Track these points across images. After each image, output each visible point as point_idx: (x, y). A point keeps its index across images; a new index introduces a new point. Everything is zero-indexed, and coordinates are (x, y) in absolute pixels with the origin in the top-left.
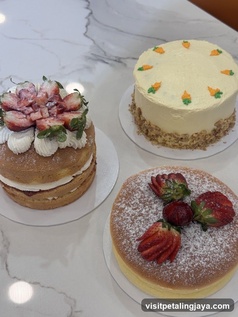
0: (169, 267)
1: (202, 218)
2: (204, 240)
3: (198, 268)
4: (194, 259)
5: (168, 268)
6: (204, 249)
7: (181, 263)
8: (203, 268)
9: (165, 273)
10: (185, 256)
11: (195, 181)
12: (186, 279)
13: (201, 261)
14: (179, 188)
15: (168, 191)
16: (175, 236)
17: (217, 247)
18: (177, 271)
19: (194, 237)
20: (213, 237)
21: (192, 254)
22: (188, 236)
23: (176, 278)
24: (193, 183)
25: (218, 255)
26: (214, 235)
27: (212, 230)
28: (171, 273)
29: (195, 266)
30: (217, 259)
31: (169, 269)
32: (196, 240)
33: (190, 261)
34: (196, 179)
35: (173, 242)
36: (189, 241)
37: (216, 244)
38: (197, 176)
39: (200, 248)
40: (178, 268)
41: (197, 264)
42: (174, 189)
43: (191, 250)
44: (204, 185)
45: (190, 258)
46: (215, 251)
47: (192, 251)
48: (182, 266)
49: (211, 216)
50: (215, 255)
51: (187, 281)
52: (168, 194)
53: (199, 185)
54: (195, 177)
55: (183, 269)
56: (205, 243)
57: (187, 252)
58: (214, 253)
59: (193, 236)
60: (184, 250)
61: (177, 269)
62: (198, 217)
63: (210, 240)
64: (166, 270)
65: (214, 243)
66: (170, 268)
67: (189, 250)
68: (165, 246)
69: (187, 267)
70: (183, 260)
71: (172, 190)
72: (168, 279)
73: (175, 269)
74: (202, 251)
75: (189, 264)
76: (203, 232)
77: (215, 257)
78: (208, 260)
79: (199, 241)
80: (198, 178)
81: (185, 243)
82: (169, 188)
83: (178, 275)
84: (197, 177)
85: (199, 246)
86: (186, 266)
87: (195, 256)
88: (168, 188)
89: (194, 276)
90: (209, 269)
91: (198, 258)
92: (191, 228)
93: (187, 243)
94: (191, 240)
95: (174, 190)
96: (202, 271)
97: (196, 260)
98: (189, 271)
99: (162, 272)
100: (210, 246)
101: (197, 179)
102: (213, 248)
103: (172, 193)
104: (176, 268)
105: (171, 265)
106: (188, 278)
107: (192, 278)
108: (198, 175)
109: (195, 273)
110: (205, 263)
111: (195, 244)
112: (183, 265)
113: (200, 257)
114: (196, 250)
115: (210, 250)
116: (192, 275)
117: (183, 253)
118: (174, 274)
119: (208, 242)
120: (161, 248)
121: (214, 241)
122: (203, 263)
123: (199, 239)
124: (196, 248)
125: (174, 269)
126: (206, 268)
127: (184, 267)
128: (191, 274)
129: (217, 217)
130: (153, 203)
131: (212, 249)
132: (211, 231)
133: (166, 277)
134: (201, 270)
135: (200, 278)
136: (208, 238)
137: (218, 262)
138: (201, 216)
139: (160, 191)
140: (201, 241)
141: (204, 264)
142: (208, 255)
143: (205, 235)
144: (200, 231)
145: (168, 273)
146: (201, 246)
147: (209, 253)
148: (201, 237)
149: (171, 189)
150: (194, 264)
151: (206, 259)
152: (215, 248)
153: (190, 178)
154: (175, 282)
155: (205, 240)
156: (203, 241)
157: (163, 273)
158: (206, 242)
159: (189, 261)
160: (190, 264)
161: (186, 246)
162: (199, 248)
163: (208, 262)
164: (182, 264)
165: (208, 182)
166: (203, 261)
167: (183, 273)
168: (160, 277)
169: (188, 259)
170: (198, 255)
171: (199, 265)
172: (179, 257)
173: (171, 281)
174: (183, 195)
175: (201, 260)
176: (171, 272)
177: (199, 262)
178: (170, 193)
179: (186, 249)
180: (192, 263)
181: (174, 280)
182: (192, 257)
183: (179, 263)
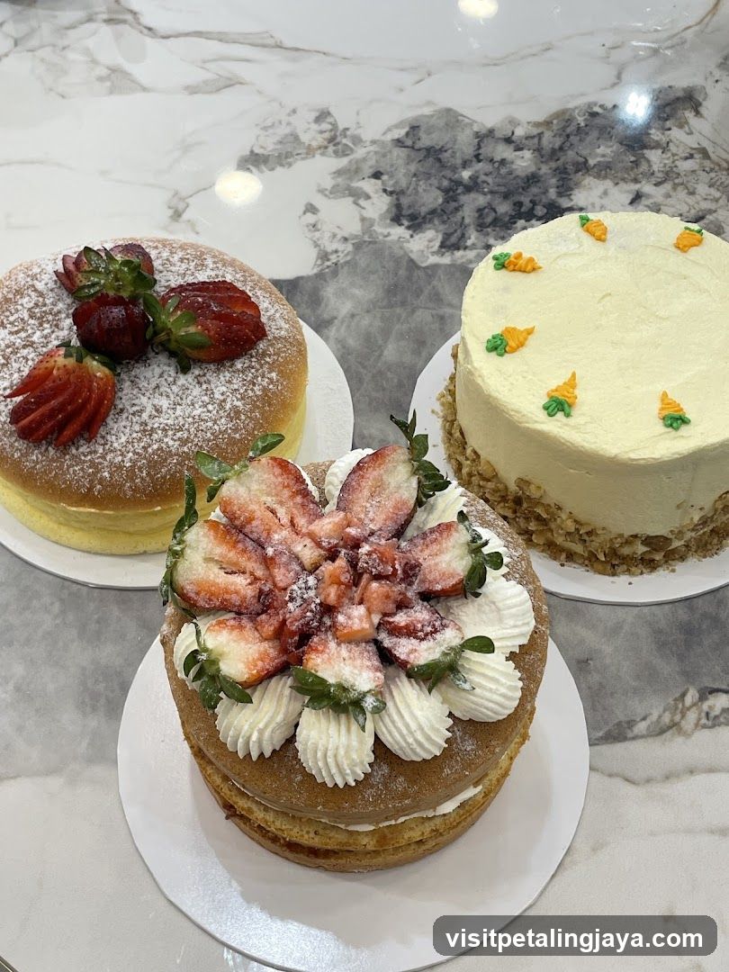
0: (85, 456)
1: (173, 337)
2: (180, 393)
3: (159, 456)
4: (151, 435)
5: (83, 458)
6: (178, 412)
7: (115, 445)
8: (171, 456)
9: (75, 471)
10: (127, 430)
11: (179, 263)
12: (126, 482)
13: (166, 440)
14: (120, 270)
15: (92, 278)
16: (96, 376)
17: (210, 407)
18: (106, 463)
19: (158, 387)
20: (204, 386)
21: (146, 425)
22: (141, 386)
23: (101, 481)
24: (173, 269)
25: (210, 424)
26: (208, 382)
27: (206, 371)
28: (91, 470)
29: (150, 450)
30: (209, 435)
31: (85, 462)
32: (161, 395)
33: (140, 440)
34: (182, 260)
35: (90, 390)
36: (142, 397)
37: (208, 401)
38: (188, 254)
39: (169, 411)
40: (108, 459)
41: (155, 447)
42: (108, 272)
43: (145, 416)
44: (201, 272)
45: (139, 435)
46: (204, 416)
47: (147, 418)
48: (119, 453)
49: (192, 329)
50: (203, 427)
51: (131, 487)
52: (94, 285)
53: (189, 272)
54: (180, 256)
55: (120, 458)
56: (182, 399)
57: (134, 420)
58: (202, 420)
59: (154, 385)
60: (127, 418)
61: (105, 460)
62: (163, 336)
63: (197, 391)
64: (77, 465)
65: (206, 399)
66: (89, 457)
67: (140, 416)
68: (71, 401)
69: (131, 454)
70: (123, 439)
71: (102, 276)
72: (84, 485)
73: (100, 460)
74: (173, 416)
75: (136, 446)
76: (181, 376)
77: (202, 430)
78: (185, 436)
79: (168, 396)
80: (188, 259)
81: (134, 402)
82: (96, 271)
83: (106, 474)
84: (187, 257)
85: (165, 408)
86: (128, 452)
87: (152, 428)
88: (90, 271)
89: (148, 474)
90: (186, 456)
91: (160, 432)
92: (151, 367)
93: (136, 402)
94: (148, 394)
95: (108, 274)
96: (169, 461)
97: (155, 436)
98: (134, 463)
99: (68, 469)
100: (193, 405)
101: (185, 261)
102: (201, 410)
103: (102, 282)
104: (103, 457)
105: (90, 453)
106: (133, 480)
107: (142, 478)
108: (189, 251)
109: (150, 467)
110: (177, 443)
111: (156, 401)
112: (120, 450)
113: (166, 430)
114: (157, 414)
115: (192, 415)
116: (142, 472)
117: (124, 423)
118: (98, 472)
119: (190, 398)
120: (61, 408)
121: (206, 394)
122: (171, 443)
123: (169, 390)
124: (157, 411)
125: (97, 461)
126: (178, 455)
127: (122, 455)
128: (140, 469)
129: (209, 332)
130: (63, 316)
131: (196, 412)
132: (201, 373)
133: (78, 481)
134: (166, 459)
135: (162, 477)
136: (191, 387)
137: (209, 440)
138: (169, 332)
139: (75, 282)
140: (172, 396)
141: (174, 445)
142: (187, 426)
143: (185, 382)
144: (173, 373)
145: (82, 469)
146: (172, 406)
147: (190, 420)
148: (174, 387)
149: (100, 273)
150: (150, 446)
151: (179, 435)
152: (205, 409)
153: (167, 260)
154: (99, 492)
155: (183, 393)
156: (177, 395)
157: (71, 470)
158: (184, 396)
159: (135, 440)
160: (139, 447)
161: (135, 409)
162: (164, 410)
163: (184, 442)
164: (119, 448)
165: (211, 266)
166: (172, 439)
167: (120, 467)
168: (65, 483)
169: (135, 435)
170: (162, 426)
171: (160, 449)
172: (113, 432)
173: (90, 489)
174: (132, 289)
175: (166, 436)
176: (91, 468)
177: (161, 440)
178: (98, 284)
179: (133, 414)
180: (142, 444)
181: (98, 487)
182: (145, 431)
183: (111, 446)
